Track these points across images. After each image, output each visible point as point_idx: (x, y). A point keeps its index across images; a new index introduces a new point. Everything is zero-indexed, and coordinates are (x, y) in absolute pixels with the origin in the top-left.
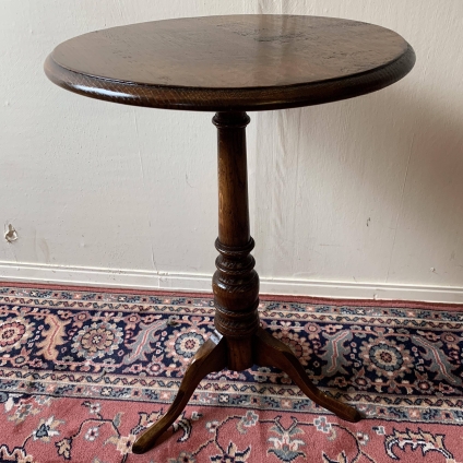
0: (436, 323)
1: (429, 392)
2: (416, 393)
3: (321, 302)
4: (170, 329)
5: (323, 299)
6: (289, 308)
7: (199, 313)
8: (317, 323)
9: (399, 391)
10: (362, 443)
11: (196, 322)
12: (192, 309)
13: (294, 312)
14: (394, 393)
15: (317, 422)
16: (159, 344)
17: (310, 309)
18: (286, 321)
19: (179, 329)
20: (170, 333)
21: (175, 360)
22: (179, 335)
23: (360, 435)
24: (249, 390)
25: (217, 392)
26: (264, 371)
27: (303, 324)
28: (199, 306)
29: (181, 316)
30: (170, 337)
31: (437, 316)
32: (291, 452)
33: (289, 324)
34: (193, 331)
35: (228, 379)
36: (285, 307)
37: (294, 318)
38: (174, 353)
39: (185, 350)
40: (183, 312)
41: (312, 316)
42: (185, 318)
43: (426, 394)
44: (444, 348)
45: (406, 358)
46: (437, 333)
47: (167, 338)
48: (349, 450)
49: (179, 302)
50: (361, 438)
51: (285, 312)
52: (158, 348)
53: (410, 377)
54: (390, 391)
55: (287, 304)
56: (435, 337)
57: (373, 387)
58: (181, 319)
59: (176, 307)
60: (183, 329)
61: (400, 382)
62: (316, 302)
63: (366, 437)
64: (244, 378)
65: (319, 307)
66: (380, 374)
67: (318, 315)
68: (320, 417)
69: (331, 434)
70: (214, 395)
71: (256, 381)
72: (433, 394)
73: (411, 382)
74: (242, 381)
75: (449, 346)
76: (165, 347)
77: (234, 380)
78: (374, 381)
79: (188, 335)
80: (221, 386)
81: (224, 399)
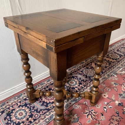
0: (73, 70)
1: (86, 84)
2: (85, 86)
3: (47, 79)
4: (9, 114)
5: (46, 78)
6: (40, 85)
7: (14, 103)
8: (51, 85)
9: (82, 88)
10: (87, 104)
11: (16, 107)
12: (10, 104)
13: (42, 86)
14: (81, 89)
15: (74, 107)
16: (9, 122)
17: (46, 82)
18: (43, 89)
19: (12, 112)
20: (10, 116)
21: (21, 122)
22: (14, 114)
23: (85, 103)
24: (51, 113)
25: (44, 120)
26: (50, 105)
27: (47, 87)
28: (12, 101)
29: (9, 108)
30: (11, 117)
31: (72, 68)
32: (76, 119)
33: (44, 89)
34: (18, 110)
35: (43, 114)
36: (39, 86)
37: (44, 87)
38: (18, 120)
39: (21, 117)
40: (8, 107)
41: (48, 84)
42: (11, 108)
43: (86, 85)
44: (79, 74)
45: (76, 80)
46: (76, 72)
47: (10, 118)
48: (86, 108)
49: (3, 105)
50: (86, 103)
51: (40, 87)
52: (10, 123)
53: (80, 84)
54: (80, 89)
55: (39, 85)
56: (76, 73)
57: (76, 90)
58: (9, 109)
59: (4, 107)
60: (14, 111)
61: (80, 86)
62: (45, 80)
63: (86, 102)
64: (47, 111)
65: (47, 81)
66: (75, 87)
67: (49, 82)
68: (73, 106)
69: (80, 107)
70: (43, 121)
71: (51, 109)
72: (87, 84)
73: (82, 84)
74: (47, 112)
75: (80, 73)
76: (13, 121)
77: (45, 113)
78: (75, 89)
79: (17, 112)
80: (43, 117)
81: (47, 120)
